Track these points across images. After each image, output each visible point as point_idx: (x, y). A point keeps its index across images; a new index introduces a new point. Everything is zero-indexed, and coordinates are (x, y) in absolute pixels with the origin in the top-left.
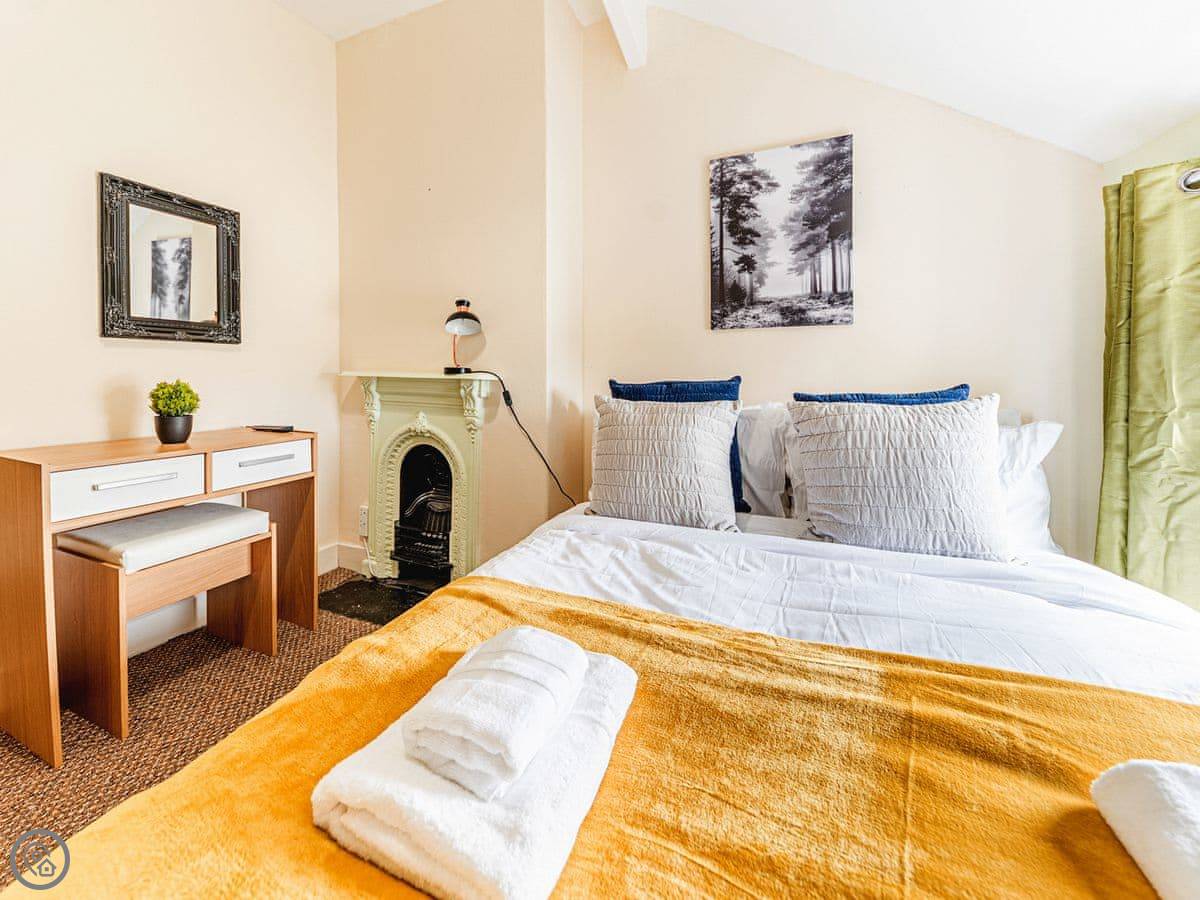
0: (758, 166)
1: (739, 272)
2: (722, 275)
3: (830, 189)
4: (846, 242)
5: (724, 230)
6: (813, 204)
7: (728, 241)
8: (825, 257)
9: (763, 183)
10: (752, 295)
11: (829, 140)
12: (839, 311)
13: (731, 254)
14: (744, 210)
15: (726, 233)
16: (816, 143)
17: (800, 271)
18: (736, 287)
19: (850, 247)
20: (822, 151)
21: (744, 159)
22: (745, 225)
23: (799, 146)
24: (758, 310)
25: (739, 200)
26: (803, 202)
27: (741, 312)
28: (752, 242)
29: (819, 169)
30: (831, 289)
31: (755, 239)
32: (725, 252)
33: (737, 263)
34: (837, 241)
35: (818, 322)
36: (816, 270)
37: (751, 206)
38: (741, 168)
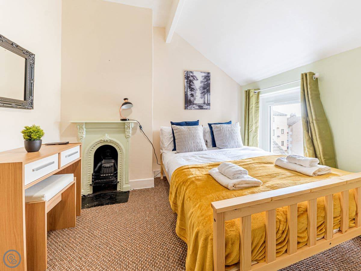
0: (194, 74)
1: (191, 97)
2: (187, 97)
3: (207, 82)
4: (209, 93)
5: (188, 87)
6: (204, 85)
7: (189, 90)
8: (206, 96)
9: (195, 78)
10: (193, 102)
11: (207, 73)
12: (208, 107)
13: (189, 93)
14: (192, 84)
15: (188, 88)
16: (205, 73)
17: (202, 98)
18: (190, 100)
19: (210, 94)
20: (206, 74)
21: (192, 72)
22: (192, 87)
23: (202, 72)
24: (194, 106)
25: (191, 81)
26: (202, 84)
27: (191, 106)
28: (193, 91)
29: (205, 78)
30: (207, 102)
31: (194, 90)
32: (188, 92)
33: (190, 95)
34: (208, 93)
35: (205, 109)
36: (205, 98)
37: (193, 83)
38: (191, 74)
